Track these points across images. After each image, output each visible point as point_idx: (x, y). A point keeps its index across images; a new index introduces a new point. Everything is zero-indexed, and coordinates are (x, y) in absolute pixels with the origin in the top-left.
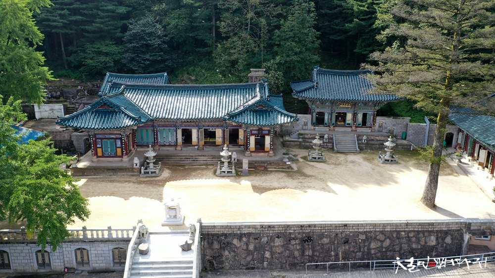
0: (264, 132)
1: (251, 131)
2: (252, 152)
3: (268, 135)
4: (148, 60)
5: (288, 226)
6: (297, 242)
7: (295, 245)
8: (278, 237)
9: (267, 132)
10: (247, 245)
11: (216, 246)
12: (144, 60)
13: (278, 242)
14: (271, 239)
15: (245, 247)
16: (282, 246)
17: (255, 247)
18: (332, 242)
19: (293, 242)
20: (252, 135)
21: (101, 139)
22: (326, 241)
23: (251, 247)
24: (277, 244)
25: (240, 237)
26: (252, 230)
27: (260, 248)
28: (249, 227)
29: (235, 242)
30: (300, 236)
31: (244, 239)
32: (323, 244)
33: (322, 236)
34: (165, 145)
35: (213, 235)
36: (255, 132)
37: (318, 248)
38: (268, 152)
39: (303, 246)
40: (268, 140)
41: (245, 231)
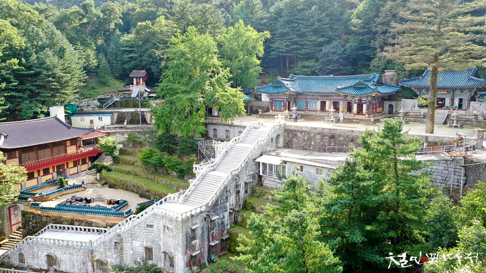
0: (363, 102)
1: (355, 100)
2: (355, 114)
3: (365, 103)
4: (329, 69)
5: (324, 129)
6: (327, 137)
7: (326, 139)
8: (318, 134)
9: (364, 102)
10: (304, 137)
11: (291, 136)
12: (327, 69)
13: (318, 137)
14: (315, 135)
15: (303, 138)
16: (320, 139)
17: (308, 138)
18: (344, 140)
19: (325, 138)
20: (355, 103)
21: (275, 101)
22: (342, 139)
23: (306, 138)
24: (317, 138)
25: (302, 132)
26: (307, 129)
27: (310, 139)
28: (306, 127)
29: (299, 134)
30: (329, 135)
31: (303, 134)
32: (340, 140)
33: (340, 136)
34: (311, 111)
35: (290, 130)
36: (357, 102)
37: (337, 142)
38: (365, 115)
39: (330, 141)
40: (365, 106)
41: (304, 129)
